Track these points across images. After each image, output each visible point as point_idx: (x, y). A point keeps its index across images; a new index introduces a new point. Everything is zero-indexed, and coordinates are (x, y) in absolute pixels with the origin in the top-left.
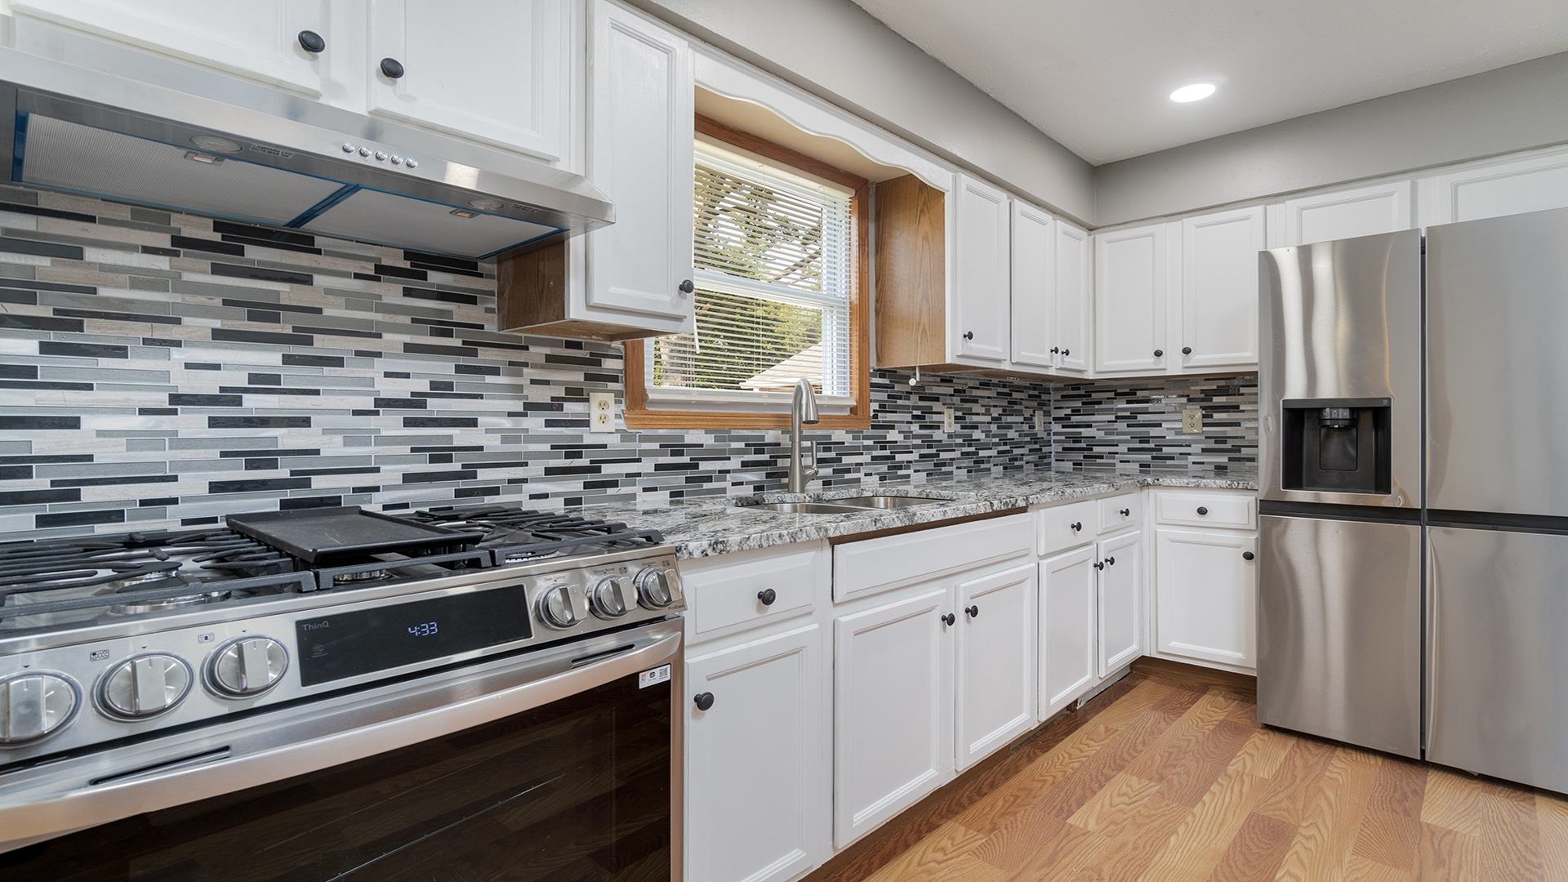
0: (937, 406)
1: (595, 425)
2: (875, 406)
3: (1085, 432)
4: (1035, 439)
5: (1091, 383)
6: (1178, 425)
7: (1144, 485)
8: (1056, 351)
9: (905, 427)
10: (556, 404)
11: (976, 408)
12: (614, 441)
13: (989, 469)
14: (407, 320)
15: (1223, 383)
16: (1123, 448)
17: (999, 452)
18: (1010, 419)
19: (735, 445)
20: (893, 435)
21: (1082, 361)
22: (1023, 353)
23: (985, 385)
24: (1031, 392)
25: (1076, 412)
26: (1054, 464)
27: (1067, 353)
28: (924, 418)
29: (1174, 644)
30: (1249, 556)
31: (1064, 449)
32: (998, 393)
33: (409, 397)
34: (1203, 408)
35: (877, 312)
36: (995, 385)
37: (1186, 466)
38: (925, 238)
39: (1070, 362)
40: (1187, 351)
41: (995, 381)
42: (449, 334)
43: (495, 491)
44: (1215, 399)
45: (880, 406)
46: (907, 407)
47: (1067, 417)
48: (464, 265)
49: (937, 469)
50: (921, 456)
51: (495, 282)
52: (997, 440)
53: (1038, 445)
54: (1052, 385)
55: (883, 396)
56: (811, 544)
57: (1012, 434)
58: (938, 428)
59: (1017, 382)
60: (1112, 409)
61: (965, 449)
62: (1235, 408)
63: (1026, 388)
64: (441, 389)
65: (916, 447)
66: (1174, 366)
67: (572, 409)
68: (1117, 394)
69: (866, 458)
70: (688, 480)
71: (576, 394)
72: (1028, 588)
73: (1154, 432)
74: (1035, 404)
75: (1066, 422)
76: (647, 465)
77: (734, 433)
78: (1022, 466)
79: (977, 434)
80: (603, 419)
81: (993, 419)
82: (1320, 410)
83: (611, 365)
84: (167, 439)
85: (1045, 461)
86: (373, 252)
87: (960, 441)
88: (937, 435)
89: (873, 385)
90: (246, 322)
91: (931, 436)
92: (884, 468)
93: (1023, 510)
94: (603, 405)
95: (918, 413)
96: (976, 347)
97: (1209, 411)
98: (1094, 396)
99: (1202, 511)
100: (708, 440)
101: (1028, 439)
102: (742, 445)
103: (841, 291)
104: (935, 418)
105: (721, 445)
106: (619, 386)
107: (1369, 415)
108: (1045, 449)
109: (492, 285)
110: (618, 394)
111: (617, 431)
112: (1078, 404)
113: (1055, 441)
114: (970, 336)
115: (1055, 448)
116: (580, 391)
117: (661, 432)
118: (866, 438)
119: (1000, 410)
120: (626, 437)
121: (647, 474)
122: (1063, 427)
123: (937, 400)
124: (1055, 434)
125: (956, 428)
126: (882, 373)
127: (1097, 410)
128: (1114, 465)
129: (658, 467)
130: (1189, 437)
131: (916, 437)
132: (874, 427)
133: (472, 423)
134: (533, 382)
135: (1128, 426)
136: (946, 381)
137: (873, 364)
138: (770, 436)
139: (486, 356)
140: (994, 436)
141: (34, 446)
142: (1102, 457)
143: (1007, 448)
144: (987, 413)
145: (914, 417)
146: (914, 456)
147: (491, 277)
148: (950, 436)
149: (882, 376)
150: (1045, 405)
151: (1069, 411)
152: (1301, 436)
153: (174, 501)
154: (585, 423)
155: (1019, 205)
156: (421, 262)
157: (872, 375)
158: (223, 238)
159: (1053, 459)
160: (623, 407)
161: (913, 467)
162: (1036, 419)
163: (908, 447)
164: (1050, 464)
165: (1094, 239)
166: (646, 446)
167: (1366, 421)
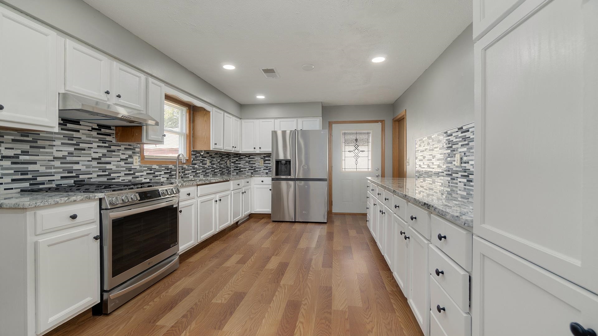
0: (206, 159)
1: (135, 164)
2: (192, 159)
3: (239, 165)
4: (227, 167)
5: (241, 154)
6: (259, 164)
7: (251, 177)
8: (233, 147)
9: (199, 164)
10: (126, 159)
11: (214, 160)
12: (138, 167)
13: (217, 174)
14: (97, 140)
15: (267, 155)
16: (247, 169)
17: (219, 170)
18: (222, 162)
19: (162, 168)
20: (196, 166)
21: (239, 149)
22: (226, 147)
23: (216, 154)
24: (227, 156)
25: (237, 160)
26: (232, 173)
27: (236, 147)
28: (203, 162)
29: (257, 210)
30: (270, 190)
31: (234, 169)
32: (219, 156)
33: (98, 157)
34: (264, 160)
35: (193, 137)
36: (218, 154)
37: (260, 173)
38: (205, 121)
39: (236, 149)
40: (260, 148)
41: (218, 153)
42: (105, 143)
43: (114, 179)
44: (266, 158)
45: (193, 159)
46: (199, 159)
47: (235, 162)
48: (108, 127)
49: (206, 175)
50: (202, 171)
51: (115, 131)
52: (219, 167)
53: (228, 168)
54: (231, 154)
55: (194, 157)
56: (195, 185)
57: (222, 166)
58: (206, 164)
59: (223, 153)
60: (245, 160)
61: (212, 170)
62: (269, 160)
63: (225, 155)
64: (104, 155)
65: (201, 169)
66: (258, 151)
67: (130, 160)
68: (246, 157)
69: (190, 172)
70: (153, 177)
71: (130, 157)
72: (229, 196)
73: (254, 165)
74: (227, 159)
75: (234, 163)
76: (145, 173)
77: (163, 165)
78: (224, 174)
79: (215, 166)
80: (136, 162)
81: (218, 162)
82: (281, 161)
83: (137, 150)
84: (53, 167)
85: (230, 172)
86: (91, 125)
87: (211, 167)
88: (206, 166)
89: (192, 154)
90: (67, 141)
91: (204, 166)
92: (194, 174)
93: (229, 181)
94: (136, 159)
95: (202, 161)
96: (217, 146)
97: (265, 161)
98: (241, 157)
99: (262, 181)
100: (157, 167)
101: (226, 167)
102: (164, 168)
103: (184, 131)
104: (205, 162)
105: (160, 168)
106: (139, 155)
107: (289, 162)
108: (230, 170)
109: (114, 132)
110: (139, 156)
111: (139, 165)
112: (237, 159)
113: (232, 168)
114: (216, 144)
115: (232, 169)
116: (131, 156)
117: (148, 165)
118: (190, 167)
119: (220, 160)
120: (141, 167)
121: (145, 175)
122: (234, 164)
123: (206, 158)
124: (232, 166)
125: (210, 164)
126: (194, 151)
127: (242, 160)
128: (245, 173)
129: (147, 174)
130: (261, 166)
131: (201, 167)
132: (192, 164)
133: (110, 163)
134: (122, 154)
135: (249, 164)
136: (208, 153)
137: (192, 149)
138: (170, 166)
139: (113, 148)
140: (218, 166)
141: (29, 168)
142: (243, 171)
143: (221, 169)
144: (217, 161)
145: (201, 162)
146: (201, 171)
147: (114, 130)
148: (209, 166)
149: (194, 152)
150: (229, 159)
151: (235, 160)
152: (278, 166)
153: (54, 180)
154: (132, 163)
155: (226, 114)
156: (101, 126)
157: (192, 152)
158: (63, 122)
159: (231, 172)
160: (140, 159)
161: (201, 174)
162: (228, 162)
163: (199, 169)
164: (231, 173)
165: (241, 121)
166: (144, 169)
167: (288, 163)
